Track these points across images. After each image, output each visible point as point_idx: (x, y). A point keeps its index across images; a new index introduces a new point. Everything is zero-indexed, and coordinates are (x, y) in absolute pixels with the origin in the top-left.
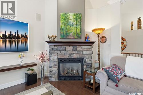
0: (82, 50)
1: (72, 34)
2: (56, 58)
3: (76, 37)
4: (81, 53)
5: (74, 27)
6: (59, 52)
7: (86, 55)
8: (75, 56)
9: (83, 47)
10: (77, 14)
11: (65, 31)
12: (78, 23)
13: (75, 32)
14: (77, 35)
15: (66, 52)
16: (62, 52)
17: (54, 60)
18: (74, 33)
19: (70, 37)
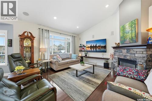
0: (134, 52)
1: (128, 40)
2: (117, 57)
3: (131, 42)
4: (134, 55)
5: (129, 33)
6: (118, 53)
7: (138, 58)
8: (128, 58)
9: (135, 50)
10: (132, 22)
11: (123, 38)
12: (133, 29)
13: (131, 37)
14: (132, 40)
15: (122, 53)
16: (120, 53)
17: (116, 58)
18: (130, 39)
19: (127, 42)
